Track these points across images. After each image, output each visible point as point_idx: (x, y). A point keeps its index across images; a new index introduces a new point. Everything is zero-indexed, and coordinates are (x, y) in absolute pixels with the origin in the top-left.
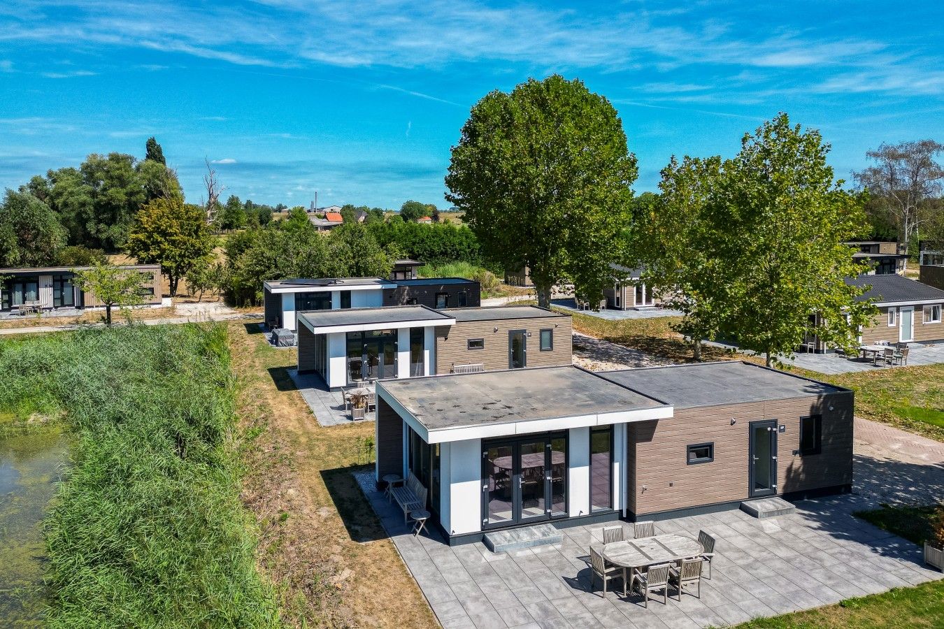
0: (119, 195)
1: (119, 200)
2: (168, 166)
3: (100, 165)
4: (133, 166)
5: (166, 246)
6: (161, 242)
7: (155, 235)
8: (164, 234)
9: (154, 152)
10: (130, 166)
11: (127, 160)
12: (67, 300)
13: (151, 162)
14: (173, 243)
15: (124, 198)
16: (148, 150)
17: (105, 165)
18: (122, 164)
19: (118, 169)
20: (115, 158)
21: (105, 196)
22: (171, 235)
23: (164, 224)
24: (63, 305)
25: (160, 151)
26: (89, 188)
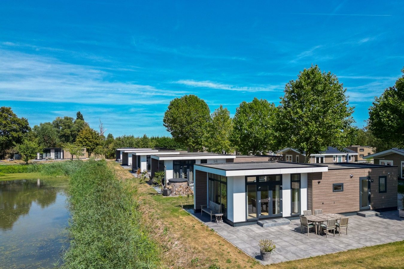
0: (68, 131)
1: (68, 134)
2: (85, 121)
3: (61, 121)
4: (73, 122)
5: (87, 142)
6: (86, 141)
7: (84, 139)
8: (87, 139)
9: (79, 116)
10: (72, 122)
11: (71, 119)
12: (59, 157)
13: (79, 120)
14: (90, 142)
15: (70, 133)
16: (77, 116)
17: (63, 121)
18: (69, 121)
19: (68, 122)
20: (67, 118)
21: (63, 132)
22: (89, 139)
23: (87, 136)
24: (57, 158)
25: (82, 117)
26: (56, 129)
